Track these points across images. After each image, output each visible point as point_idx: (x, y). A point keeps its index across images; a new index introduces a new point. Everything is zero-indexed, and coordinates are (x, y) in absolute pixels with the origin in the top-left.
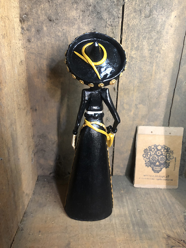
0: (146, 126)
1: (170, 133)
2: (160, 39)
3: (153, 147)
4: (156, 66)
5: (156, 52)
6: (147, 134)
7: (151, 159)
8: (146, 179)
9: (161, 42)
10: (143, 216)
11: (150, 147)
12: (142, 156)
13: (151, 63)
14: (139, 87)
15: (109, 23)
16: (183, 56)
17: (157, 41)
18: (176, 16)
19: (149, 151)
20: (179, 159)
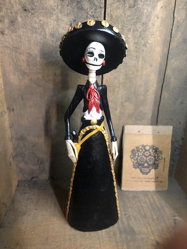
0: (133, 125)
1: (158, 133)
2: (146, 31)
3: (141, 147)
4: (142, 61)
5: (142, 46)
6: (134, 134)
7: (139, 160)
8: (134, 181)
9: (147, 34)
10: (131, 222)
11: (137, 147)
12: (129, 157)
13: (136, 57)
14: (125, 83)
15: (91, 14)
16: (171, 50)
17: (142, 34)
18: (162, 7)
19: (136, 152)
20: (168, 159)
